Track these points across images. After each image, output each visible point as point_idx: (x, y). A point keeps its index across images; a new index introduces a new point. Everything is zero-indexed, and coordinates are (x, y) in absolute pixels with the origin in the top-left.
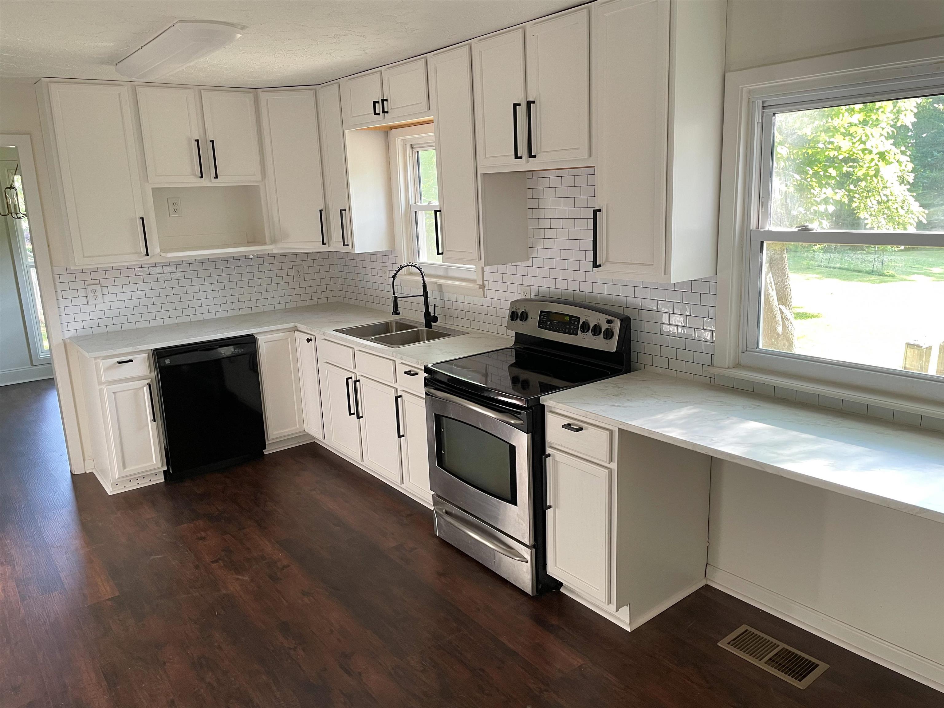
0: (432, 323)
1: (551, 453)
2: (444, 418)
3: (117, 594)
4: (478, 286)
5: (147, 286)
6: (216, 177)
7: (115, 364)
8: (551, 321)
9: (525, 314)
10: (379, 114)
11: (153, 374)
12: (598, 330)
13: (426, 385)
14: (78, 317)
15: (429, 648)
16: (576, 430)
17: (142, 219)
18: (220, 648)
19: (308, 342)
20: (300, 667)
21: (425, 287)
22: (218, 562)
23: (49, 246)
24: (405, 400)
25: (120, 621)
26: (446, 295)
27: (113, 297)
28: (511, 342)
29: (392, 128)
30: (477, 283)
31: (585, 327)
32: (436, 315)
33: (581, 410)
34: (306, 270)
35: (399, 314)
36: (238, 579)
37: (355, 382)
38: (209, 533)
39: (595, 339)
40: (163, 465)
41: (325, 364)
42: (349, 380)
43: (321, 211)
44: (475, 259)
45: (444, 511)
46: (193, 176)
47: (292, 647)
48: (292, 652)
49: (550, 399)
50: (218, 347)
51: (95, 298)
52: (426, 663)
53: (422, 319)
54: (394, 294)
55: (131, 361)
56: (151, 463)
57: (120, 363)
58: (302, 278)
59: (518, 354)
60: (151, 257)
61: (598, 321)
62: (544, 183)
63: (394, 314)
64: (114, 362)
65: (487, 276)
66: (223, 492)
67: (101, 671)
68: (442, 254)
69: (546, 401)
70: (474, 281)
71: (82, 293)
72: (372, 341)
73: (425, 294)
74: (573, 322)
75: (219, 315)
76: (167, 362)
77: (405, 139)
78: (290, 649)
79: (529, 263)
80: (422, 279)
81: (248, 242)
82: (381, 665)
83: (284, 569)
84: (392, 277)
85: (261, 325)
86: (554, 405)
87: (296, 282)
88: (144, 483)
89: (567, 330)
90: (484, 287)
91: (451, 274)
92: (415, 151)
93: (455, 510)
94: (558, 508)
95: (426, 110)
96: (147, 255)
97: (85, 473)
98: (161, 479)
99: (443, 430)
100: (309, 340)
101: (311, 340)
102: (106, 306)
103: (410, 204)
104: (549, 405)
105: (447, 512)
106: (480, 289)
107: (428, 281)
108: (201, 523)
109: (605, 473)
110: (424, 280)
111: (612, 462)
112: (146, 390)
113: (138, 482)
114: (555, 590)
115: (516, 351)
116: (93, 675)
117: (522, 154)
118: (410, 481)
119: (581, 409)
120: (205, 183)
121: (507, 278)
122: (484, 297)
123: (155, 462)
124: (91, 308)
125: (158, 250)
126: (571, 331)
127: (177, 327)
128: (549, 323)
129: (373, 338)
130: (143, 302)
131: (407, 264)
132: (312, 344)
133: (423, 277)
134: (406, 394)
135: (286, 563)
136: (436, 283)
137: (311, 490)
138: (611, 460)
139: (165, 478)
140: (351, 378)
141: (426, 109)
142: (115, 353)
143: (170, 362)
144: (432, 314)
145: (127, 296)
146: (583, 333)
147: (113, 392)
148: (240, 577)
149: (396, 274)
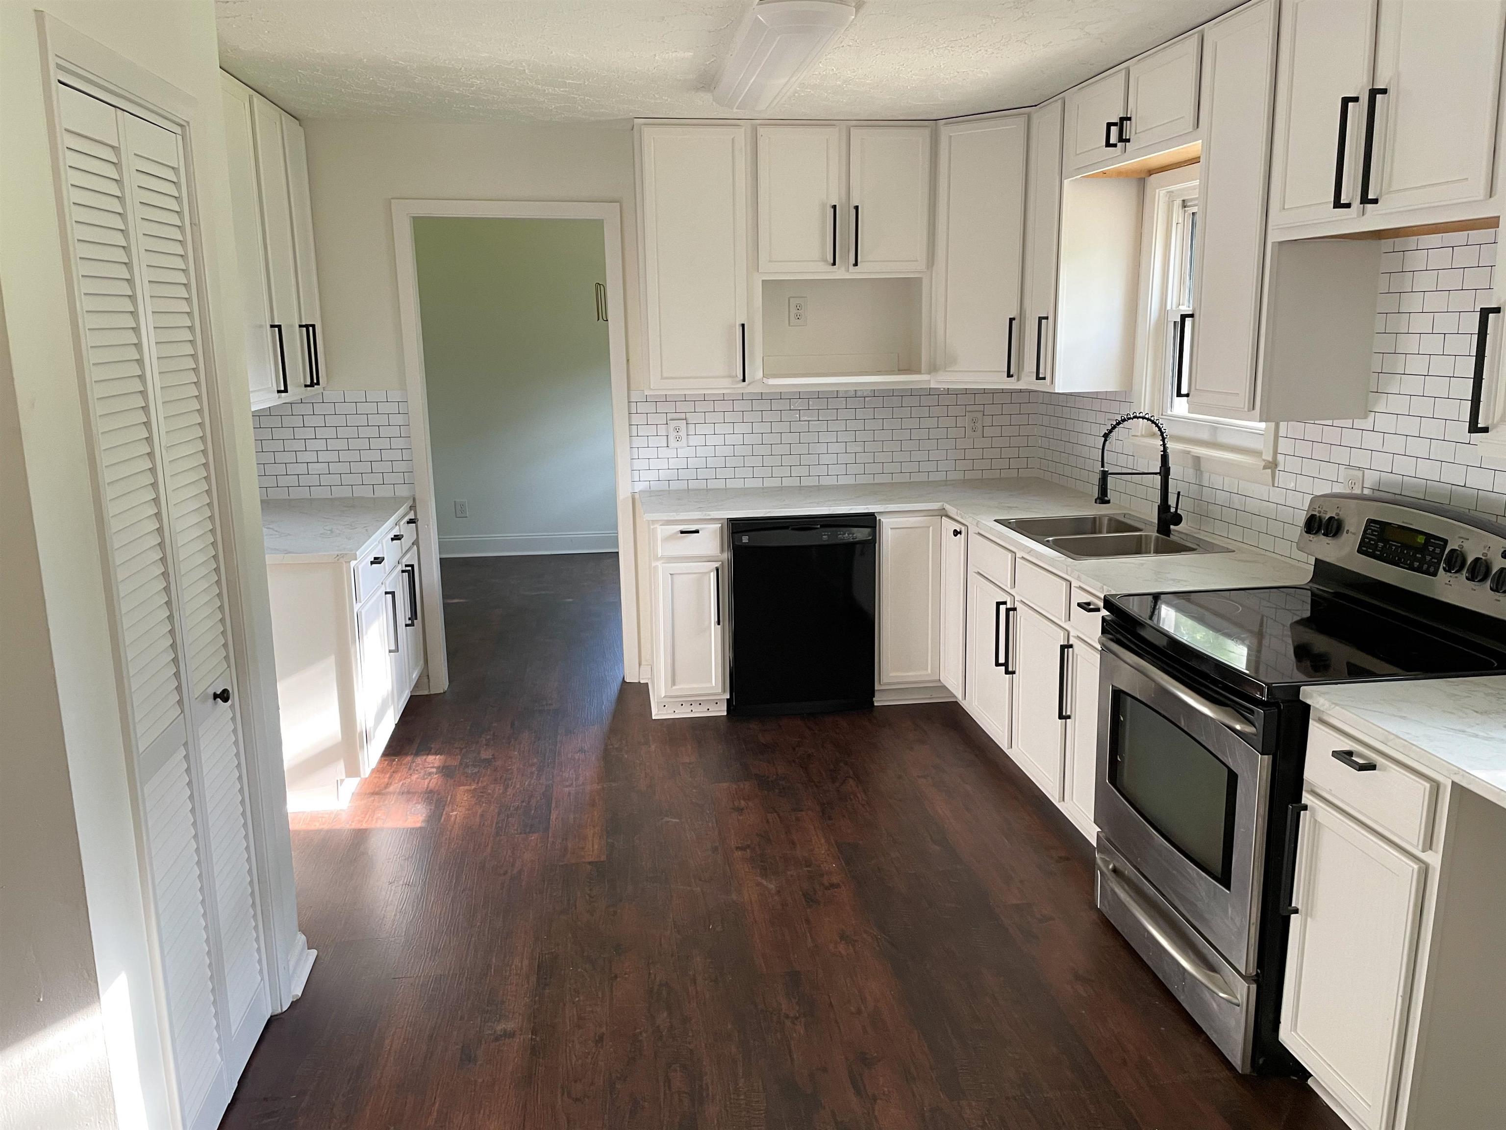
0: (1172, 527)
1: (1309, 803)
2: (1129, 698)
3: (603, 858)
4: (1263, 464)
5: (746, 428)
6: (856, 264)
7: (676, 533)
8: (1386, 541)
9: (1335, 523)
10: (1115, 145)
11: (727, 556)
12: (1483, 569)
13: (1104, 631)
14: (654, 464)
15: (1007, 1098)
16: (1357, 767)
17: (743, 325)
18: (694, 981)
19: (955, 535)
20: (790, 1052)
21: (1165, 458)
22: (745, 851)
23: (628, 360)
24: (1077, 655)
25: (590, 897)
26: (1206, 476)
27: (700, 440)
28: (1304, 574)
29: (1151, 172)
30: (1263, 457)
31: (1456, 562)
32: (1179, 512)
33: (1374, 725)
34: (988, 421)
35: (1108, 502)
36: (759, 884)
37: (1008, 610)
38: (751, 804)
39: (1472, 589)
40: (724, 691)
41: (976, 575)
42: (1001, 606)
43: (1011, 320)
44: (1242, 406)
45: (1111, 867)
46: (823, 263)
47: (792, 1015)
48: (788, 1023)
49: (1321, 694)
50: (819, 526)
51: (678, 439)
52: (989, 1123)
53: (1153, 516)
54: (1103, 466)
55: (697, 532)
56: (708, 685)
57: (682, 532)
58: (979, 432)
59: (1316, 601)
60: (749, 384)
61: (1486, 552)
62: (1417, 260)
63: (1098, 501)
64: (675, 531)
65: (1284, 446)
66: (794, 749)
67: (537, 960)
68: (1187, 395)
69: (1311, 697)
70: (1257, 453)
71: (662, 430)
72: (1046, 544)
73: (1165, 471)
74: (1431, 549)
75: (843, 481)
76: (745, 539)
77: (1172, 192)
78: (787, 1017)
79: (1367, 424)
80: (1162, 443)
81: (899, 370)
82: (914, 1095)
83: (829, 889)
84: (1103, 436)
85: (891, 501)
86: (1325, 707)
87: (968, 438)
88: (699, 712)
89: (1416, 564)
90: (1276, 465)
91: (1223, 439)
92: (1189, 212)
93: (1129, 870)
94: (1311, 916)
95: (1191, 130)
96: (744, 380)
97: (639, 682)
98: (721, 711)
99: (1122, 719)
100: (956, 533)
101: (960, 533)
102: (691, 452)
103: (1169, 307)
104: (1317, 706)
105: (1115, 871)
106: (1265, 468)
107: (1173, 448)
108: (746, 786)
109: (1411, 869)
110: (1164, 445)
111: (1431, 849)
112: (713, 575)
113: (692, 708)
114: (1296, 1078)
115: (1313, 594)
116: (526, 962)
117: (1353, 197)
118: (1072, 800)
119: (1380, 725)
120: (840, 273)
121: (1320, 452)
122: (1273, 486)
123: (714, 684)
124: (671, 453)
125: (760, 374)
126: (1425, 566)
127: (780, 492)
128: (1381, 545)
129: (1051, 539)
130: (739, 450)
131: (1135, 414)
132: (960, 539)
133: (1163, 439)
134: (1080, 643)
135: (835, 879)
136: (1188, 453)
137: (919, 777)
138: (1429, 845)
139: (729, 710)
140: (1005, 603)
141: (1191, 126)
142: (677, 518)
143: (749, 539)
144: (1173, 510)
145: (719, 440)
146: (1449, 574)
147: (671, 573)
148: (765, 883)
149: (1110, 431)
